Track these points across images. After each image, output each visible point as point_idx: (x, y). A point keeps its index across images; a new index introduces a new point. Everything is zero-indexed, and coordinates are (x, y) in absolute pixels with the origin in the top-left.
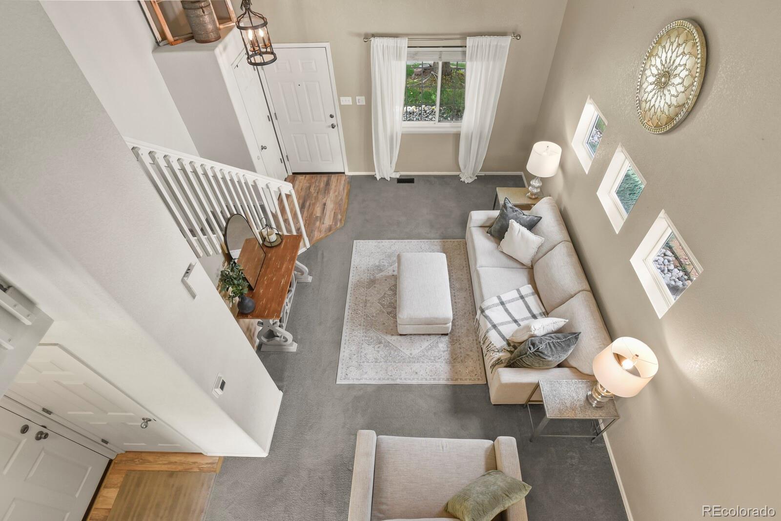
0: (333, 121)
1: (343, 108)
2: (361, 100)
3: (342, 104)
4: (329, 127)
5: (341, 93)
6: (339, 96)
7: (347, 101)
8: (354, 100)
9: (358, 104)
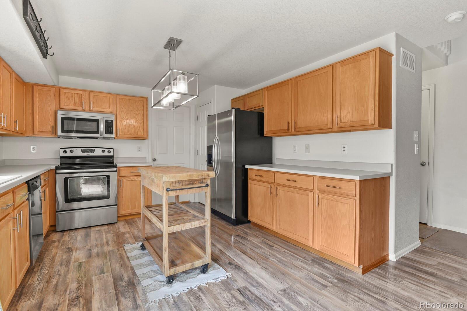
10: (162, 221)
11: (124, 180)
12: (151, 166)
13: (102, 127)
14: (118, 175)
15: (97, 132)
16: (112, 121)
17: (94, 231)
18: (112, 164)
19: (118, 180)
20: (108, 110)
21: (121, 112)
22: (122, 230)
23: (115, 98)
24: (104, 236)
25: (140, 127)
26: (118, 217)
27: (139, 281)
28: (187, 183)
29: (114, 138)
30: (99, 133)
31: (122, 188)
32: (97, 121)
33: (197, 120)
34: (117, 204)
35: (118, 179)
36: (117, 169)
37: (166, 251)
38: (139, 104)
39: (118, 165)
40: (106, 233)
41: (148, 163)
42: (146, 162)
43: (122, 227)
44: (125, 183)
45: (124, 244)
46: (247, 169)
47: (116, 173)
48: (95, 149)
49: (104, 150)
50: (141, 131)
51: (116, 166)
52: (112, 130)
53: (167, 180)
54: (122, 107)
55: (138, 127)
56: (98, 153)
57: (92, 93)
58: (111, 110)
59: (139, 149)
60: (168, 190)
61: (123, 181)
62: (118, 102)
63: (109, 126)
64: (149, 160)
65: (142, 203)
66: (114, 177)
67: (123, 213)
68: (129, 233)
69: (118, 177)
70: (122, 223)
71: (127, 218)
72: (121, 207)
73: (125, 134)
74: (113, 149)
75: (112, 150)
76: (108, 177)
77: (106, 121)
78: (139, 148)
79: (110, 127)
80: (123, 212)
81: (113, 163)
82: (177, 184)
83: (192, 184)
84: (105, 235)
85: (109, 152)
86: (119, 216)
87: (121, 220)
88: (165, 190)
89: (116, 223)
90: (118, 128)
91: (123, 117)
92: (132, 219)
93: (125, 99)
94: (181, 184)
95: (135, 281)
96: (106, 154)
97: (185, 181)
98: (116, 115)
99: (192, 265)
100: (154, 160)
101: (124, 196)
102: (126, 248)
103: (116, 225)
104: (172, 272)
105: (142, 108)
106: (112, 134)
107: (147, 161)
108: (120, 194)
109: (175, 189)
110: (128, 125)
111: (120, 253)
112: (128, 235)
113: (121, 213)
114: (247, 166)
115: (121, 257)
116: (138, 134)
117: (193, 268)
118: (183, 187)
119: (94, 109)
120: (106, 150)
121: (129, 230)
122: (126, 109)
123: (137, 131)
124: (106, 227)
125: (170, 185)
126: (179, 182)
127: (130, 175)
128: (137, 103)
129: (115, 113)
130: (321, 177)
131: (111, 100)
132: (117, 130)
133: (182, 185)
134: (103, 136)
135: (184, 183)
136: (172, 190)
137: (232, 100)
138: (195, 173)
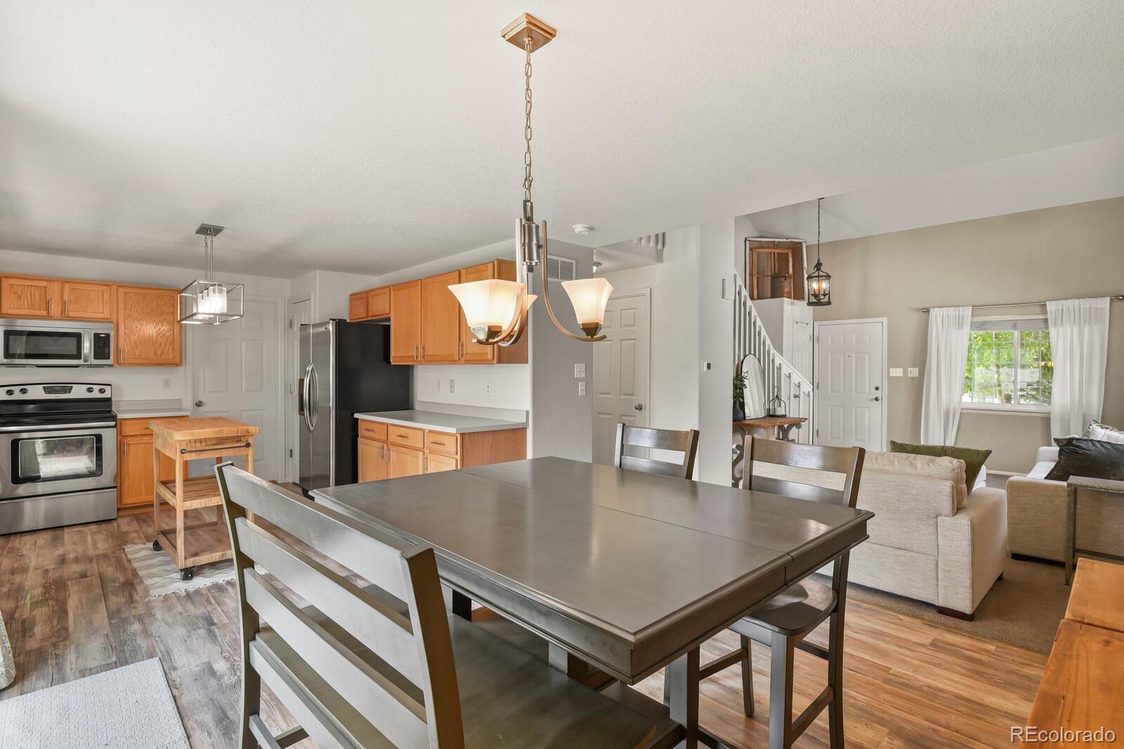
0: (878, 394)
1: (892, 380)
2: (914, 372)
3: (891, 375)
4: (872, 400)
5: (892, 363)
6: (889, 368)
7: (897, 372)
8: (905, 372)
9: (909, 376)
10: (175, 494)
11: (130, 442)
12: (187, 416)
13: (87, 346)
14: (119, 433)
15: (78, 356)
16: (108, 336)
17: (68, 533)
18: (107, 415)
19: (119, 444)
20: (101, 316)
21: (127, 318)
22: (124, 528)
23: (115, 294)
24: (89, 538)
25: (165, 345)
26: (119, 510)
27: (141, 582)
28: (214, 442)
29: (111, 366)
30: (80, 358)
31: (126, 457)
32: (78, 337)
33: (291, 327)
34: (118, 485)
35: (119, 442)
36: (116, 424)
37: (180, 534)
38: (165, 302)
39: (120, 416)
40: (93, 534)
41: (186, 410)
42: (180, 409)
43: (125, 525)
44: (132, 447)
45: (126, 545)
46: (358, 419)
47: (115, 429)
48: (72, 387)
49: (92, 388)
50: (168, 352)
51: (114, 418)
52: (107, 352)
53: (180, 439)
54: (128, 309)
55: (163, 346)
56: (79, 392)
57: (68, 284)
58: (106, 315)
59: (167, 384)
60: (183, 452)
61: (129, 444)
62: (121, 300)
63: (102, 345)
64: (188, 404)
65: (155, 477)
66: (109, 437)
67: (129, 502)
68: (136, 532)
69: (119, 438)
70: (127, 519)
71: (137, 512)
72: (125, 490)
73: (135, 358)
74: (110, 385)
75: (108, 389)
76: (99, 438)
77: (97, 336)
78: (167, 382)
79: (104, 347)
80: (128, 500)
81: (110, 412)
82: (198, 444)
83: (223, 443)
84: (92, 536)
85: (102, 391)
86: (119, 507)
87: (125, 516)
88: (179, 452)
89: (115, 519)
90: (121, 347)
91: (132, 327)
92: (147, 513)
93: (135, 293)
94: (204, 444)
95: (135, 582)
96: (96, 394)
97: (212, 439)
98: (117, 324)
99: (223, 556)
100: (199, 404)
101: (130, 471)
102: (126, 550)
103: (115, 524)
104: (190, 563)
105: (172, 308)
106: (109, 358)
107: (184, 406)
108: (123, 468)
109: (195, 450)
110: (141, 341)
111: (117, 555)
112: (134, 535)
113: (124, 503)
114: (356, 415)
115: (118, 561)
116: (163, 357)
117: (225, 558)
118: (207, 448)
119: (72, 314)
120: (96, 388)
121: (138, 528)
122: (137, 311)
123: (159, 352)
124: (94, 527)
125: (187, 444)
126: (201, 441)
127: (143, 433)
128: (159, 300)
129: (115, 321)
130: (431, 432)
131: (106, 296)
132: (118, 351)
133: (207, 445)
134: (89, 363)
135: (208, 443)
136: (188, 452)
137: (351, 295)
138: (225, 429)
